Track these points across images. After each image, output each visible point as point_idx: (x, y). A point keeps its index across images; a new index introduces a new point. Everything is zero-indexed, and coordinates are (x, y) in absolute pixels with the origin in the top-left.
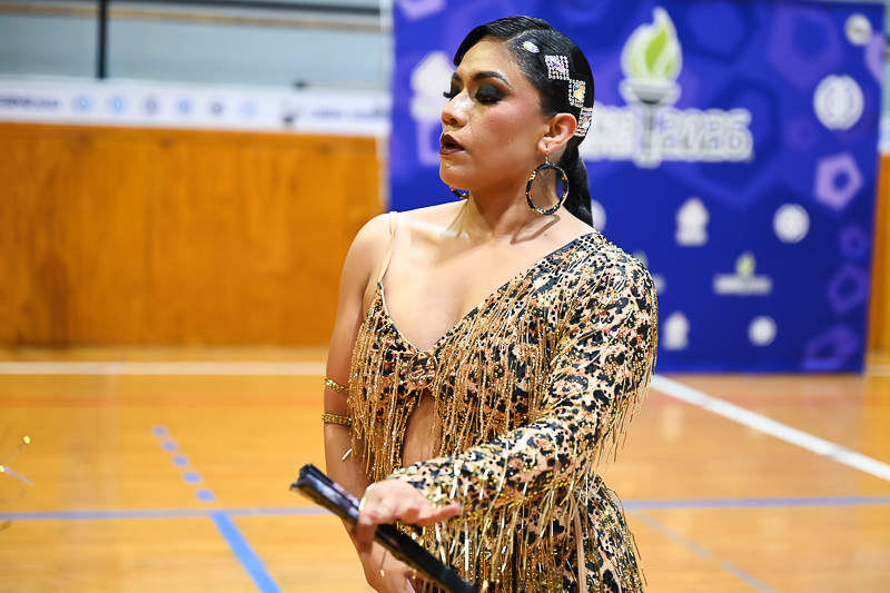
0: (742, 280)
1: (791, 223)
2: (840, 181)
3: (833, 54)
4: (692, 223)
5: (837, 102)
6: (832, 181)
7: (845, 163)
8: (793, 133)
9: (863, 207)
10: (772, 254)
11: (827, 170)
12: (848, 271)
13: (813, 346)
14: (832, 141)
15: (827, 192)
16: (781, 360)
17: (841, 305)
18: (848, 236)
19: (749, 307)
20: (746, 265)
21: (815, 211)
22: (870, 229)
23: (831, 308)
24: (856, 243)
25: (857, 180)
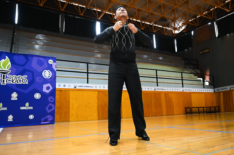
0: (27, 107)
1: (37, 96)
2: (48, 88)
3: (46, 66)
4: (14, 96)
5: (47, 74)
6: (46, 88)
7: (49, 85)
8: (37, 79)
10: (33, 102)
11: (45, 86)
12: (50, 104)
13: (43, 119)
14: (46, 81)
15: (45, 90)
16: (36, 122)
17: (49, 111)
18: (50, 98)
20: (27, 104)
21: (42, 94)
22: (54, 97)
23: (47, 112)
24: (51, 100)
25: (51, 88)
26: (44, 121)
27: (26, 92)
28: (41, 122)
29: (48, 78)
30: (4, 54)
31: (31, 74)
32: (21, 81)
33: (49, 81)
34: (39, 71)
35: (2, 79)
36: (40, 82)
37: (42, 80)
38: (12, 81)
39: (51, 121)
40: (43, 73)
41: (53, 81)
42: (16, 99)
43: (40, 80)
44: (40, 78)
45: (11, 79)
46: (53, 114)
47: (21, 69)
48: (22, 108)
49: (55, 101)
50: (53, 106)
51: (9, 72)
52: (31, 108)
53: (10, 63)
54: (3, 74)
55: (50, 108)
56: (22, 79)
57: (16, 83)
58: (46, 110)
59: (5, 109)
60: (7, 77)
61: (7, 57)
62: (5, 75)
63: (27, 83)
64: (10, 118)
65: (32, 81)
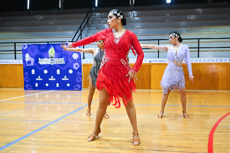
0: (65, 79)
1: (71, 71)
2: (77, 66)
4: (58, 72)
5: (75, 56)
6: (75, 66)
7: (77, 64)
8: (70, 60)
9: (80, 69)
10: (69, 75)
11: (75, 65)
12: (79, 77)
13: (75, 87)
14: (75, 61)
15: (75, 67)
16: (71, 88)
17: (78, 82)
18: (78, 73)
19: (67, 82)
20: (65, 77)
21: (73, 70)
22: (81, 72)
23: (77, 82)
24: (79, 74)
25: (79, 66)
26: (76, 88)
27: (64, 69)
28: (74, 88)
29: (77, 59)
30: (51, 45)
31: (66, 57)
32: (60, 62)
33: (77, 61)
34: (71, 54)
35: (52, 62)
36: (71, 62)
37: (73, 60)
38: (56, 62)
39: (80, 88)
40: (73, 56)
41: (79, 60)
42: (59, 73)
43: (71, 60)
44: (71, 59)
45: (56, 61)
46: (80, 83)
47: (60, 54)
48: (63, 79)
49: (81, 75)
50: (81, 78)
51: (54, 57)
52: (68, 79)
53: (54, 51)
54: (51, 58)
55: (79, 79)
56: (61, 61)
57: (58, 63)
58: (76, 81)
59: (54, 79)
60: (53, 60)
61: (52, 47)
62: (52, 58)
63: (64, 63)
64: (58, 85)
65: (67, 62)
